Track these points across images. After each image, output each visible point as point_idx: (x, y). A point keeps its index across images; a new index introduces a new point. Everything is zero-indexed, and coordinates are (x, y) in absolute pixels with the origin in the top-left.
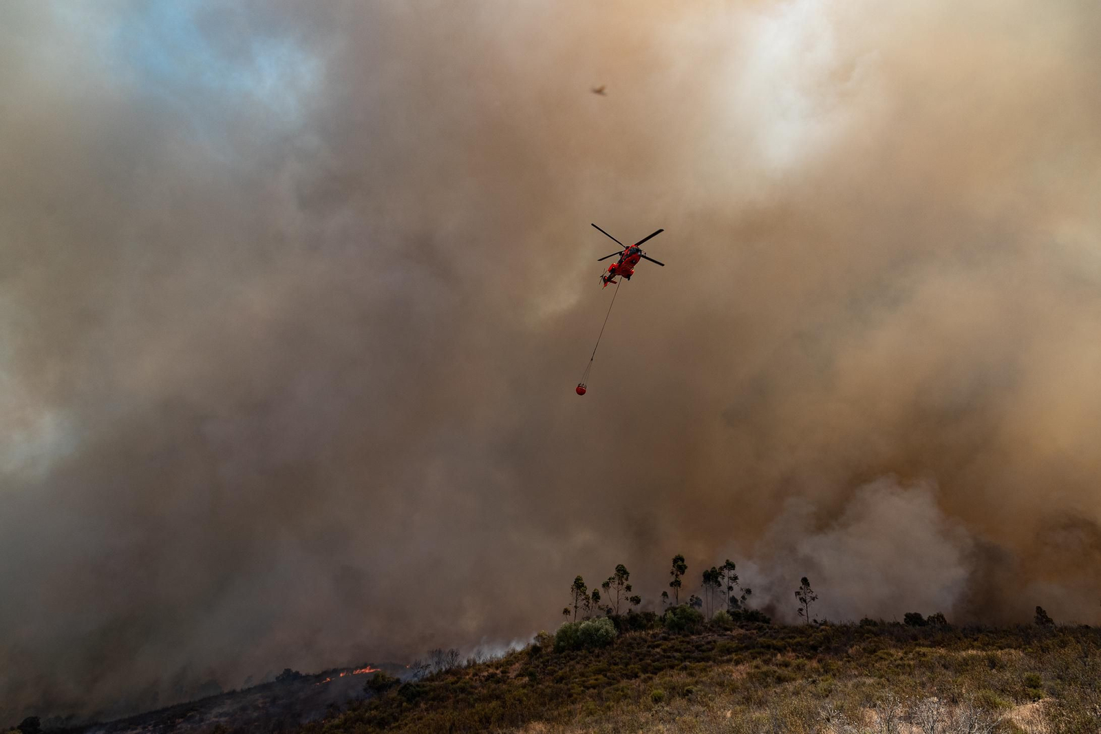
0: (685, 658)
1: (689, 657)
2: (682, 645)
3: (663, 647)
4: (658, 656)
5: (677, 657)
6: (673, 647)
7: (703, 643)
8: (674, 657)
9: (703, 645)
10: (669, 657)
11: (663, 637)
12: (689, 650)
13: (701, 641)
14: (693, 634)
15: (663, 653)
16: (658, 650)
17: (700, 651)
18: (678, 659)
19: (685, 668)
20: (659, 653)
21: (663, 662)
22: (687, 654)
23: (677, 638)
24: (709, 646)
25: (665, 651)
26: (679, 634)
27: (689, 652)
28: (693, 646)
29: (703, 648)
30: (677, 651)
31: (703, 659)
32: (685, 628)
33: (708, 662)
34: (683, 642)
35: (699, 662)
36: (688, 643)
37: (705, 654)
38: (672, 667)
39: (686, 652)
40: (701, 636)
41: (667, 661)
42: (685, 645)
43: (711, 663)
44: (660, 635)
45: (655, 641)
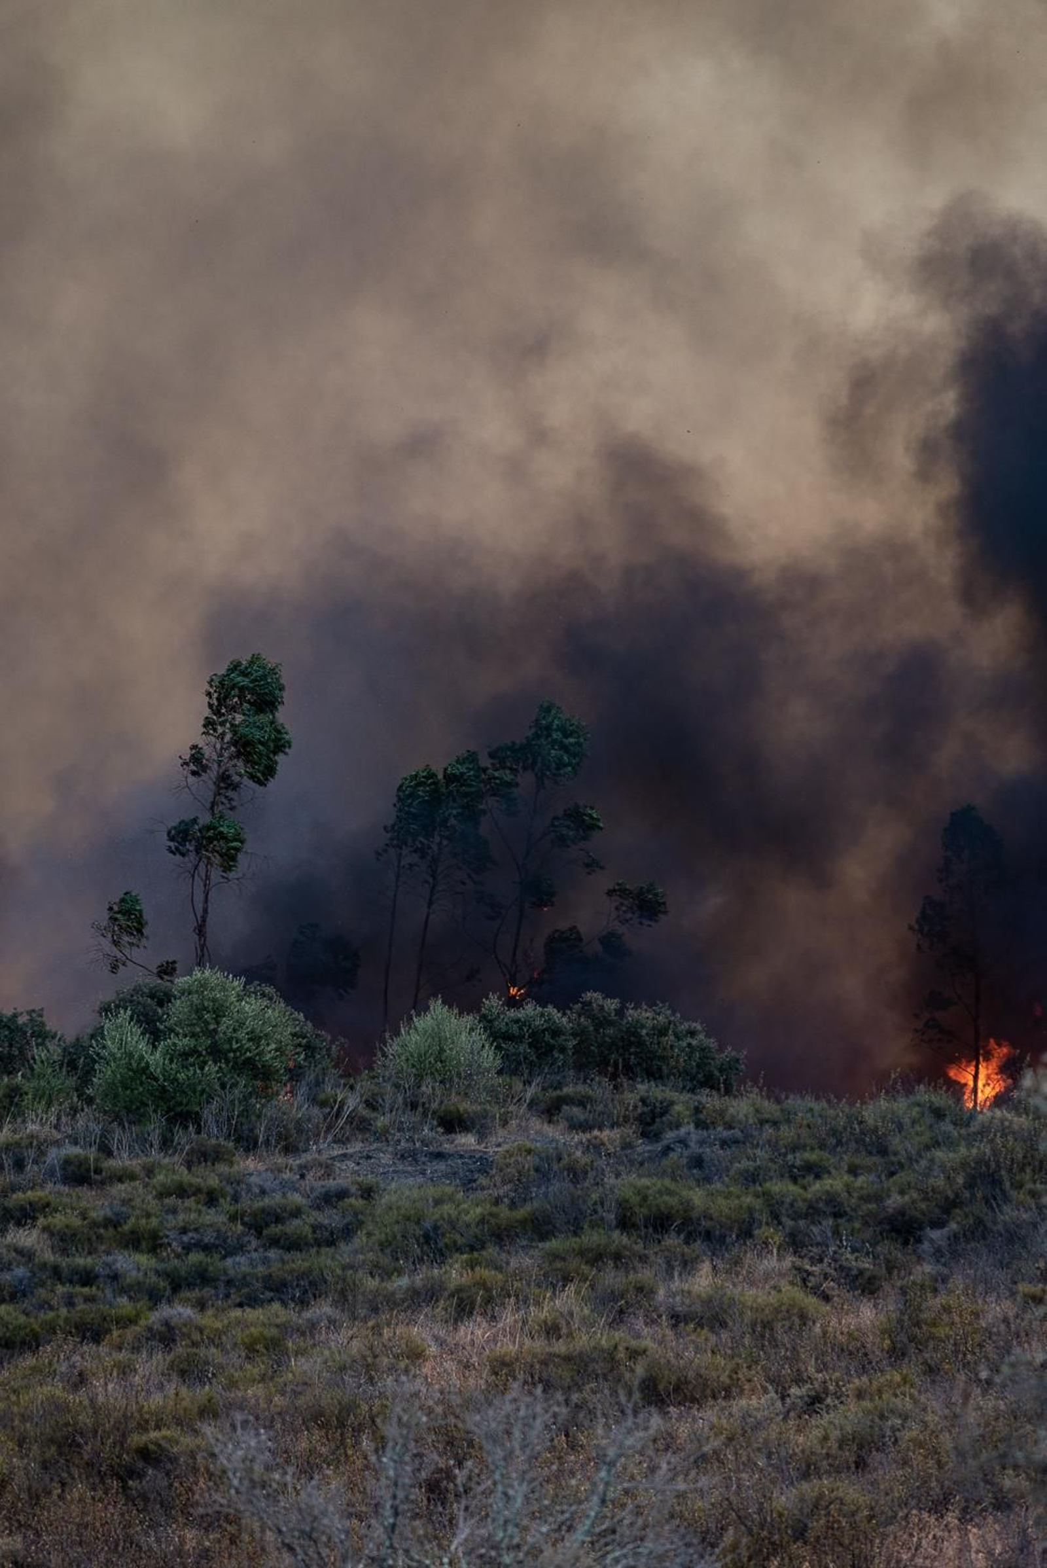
0: (177, 1284)
1: (203, 1277)
2: (174, 1211)
3: (58, 1220)
4: (21, 1271)
5: (133, 1275)
6: (113, 1223)
7: (296, 1198)
8: (115, 1277)
9: (297, 1213)
10: (87, 1278)
11: (67, 1162)
12: (210, 1237)
13: (285, 1186)
14: (249, 1144)
15: (49, 1257)
16: (27, 1237)
17: (274, 1242)
18: (131, 1291)
19: (167, 1336)
20: (26, 1255)
21: (45, 1305)
22: (195, 1257)
23: (150, 1171)
24: (330, 1218)
25: (65, 1240)
26: (166, 1144)
27: (206, 1248)
28: (233, 1218)
29: (294, 1226)
30: (133, 1241)
31: (277, 1289)
32: (208, 1114)
33: (303, 1303)
34: (181, 1191)
35: (251, 1301)
36: (212, 1199)
37: (299, 1262)
38: (92, 1332)
39: (188, 1248)
40: (294, 1162)
41: (70, 1302)
42: (190, 1212)
43: (323, 1309)
44: (54, 1155)
45: (14, 1188)
